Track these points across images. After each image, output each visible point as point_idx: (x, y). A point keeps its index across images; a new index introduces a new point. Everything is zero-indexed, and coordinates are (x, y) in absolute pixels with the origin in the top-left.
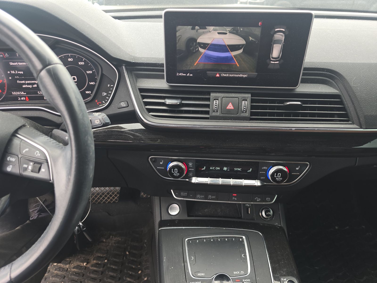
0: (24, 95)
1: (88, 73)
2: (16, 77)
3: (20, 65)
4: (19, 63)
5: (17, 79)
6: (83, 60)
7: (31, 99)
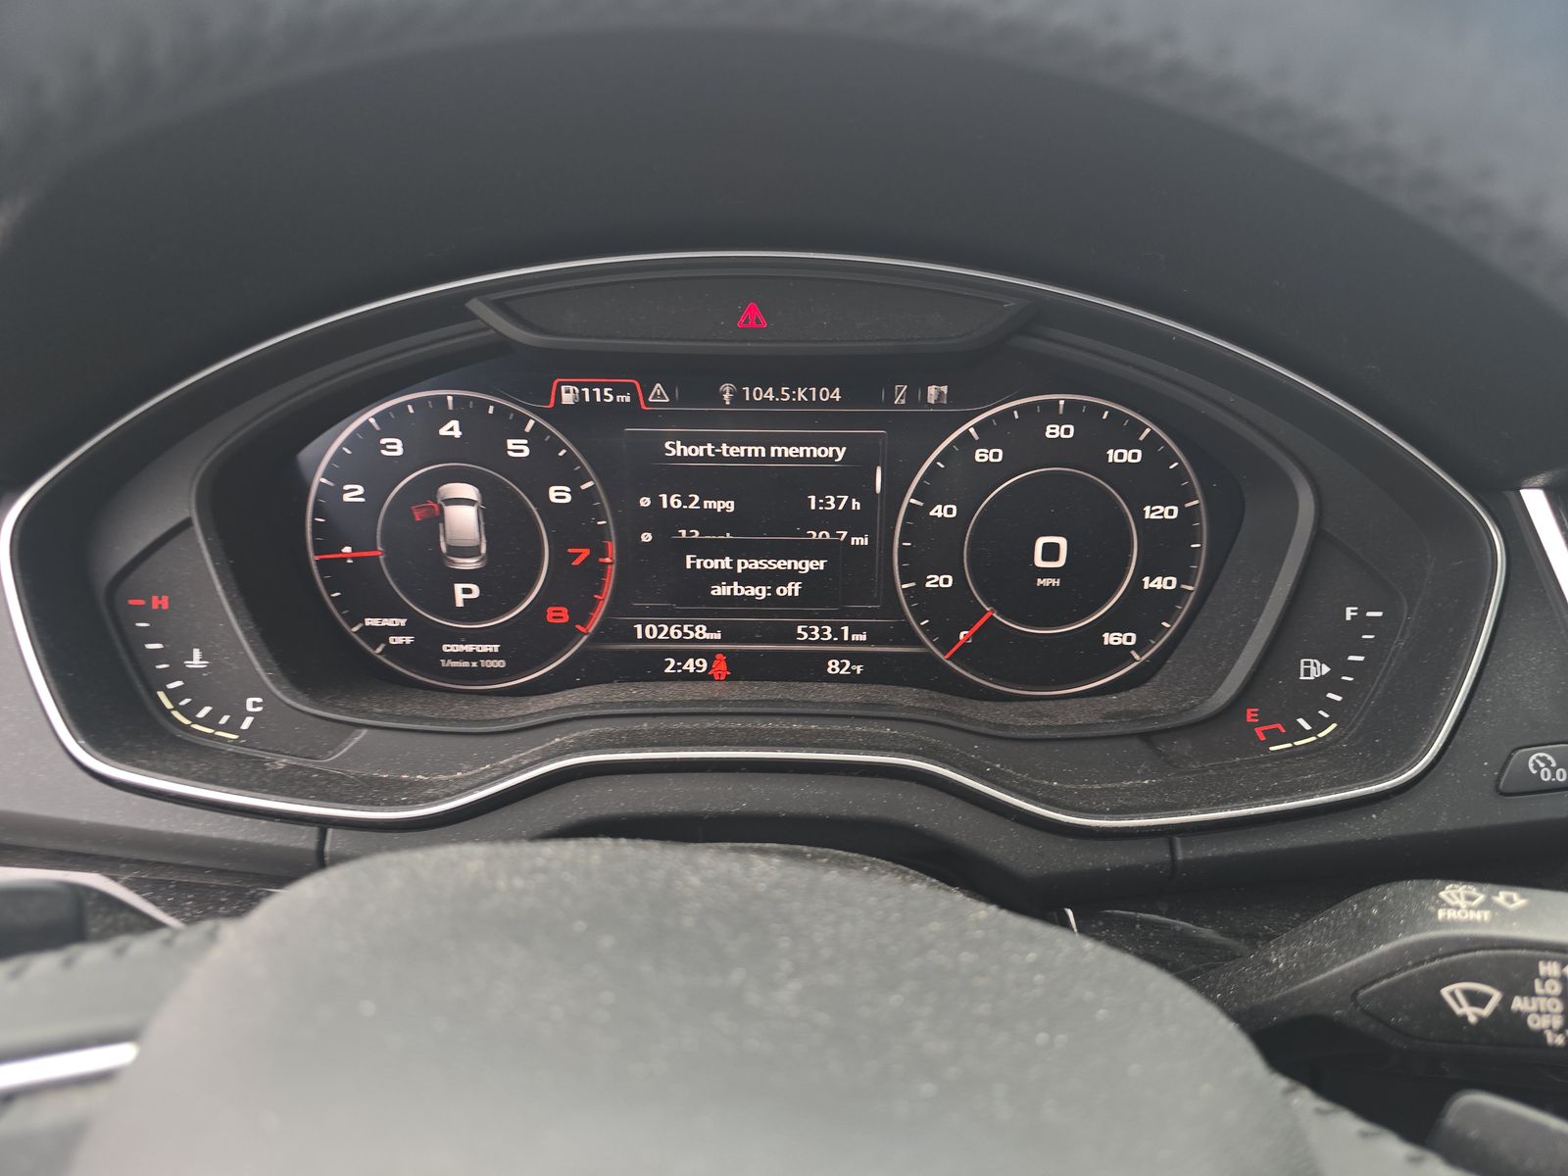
0: (706, 641)
1: (1153, 516)
2: (684, 532)
3: (731, 459)
4: (724, 447)
5: (691, 546)
6: (1142, 438)
7: (742, 668)
